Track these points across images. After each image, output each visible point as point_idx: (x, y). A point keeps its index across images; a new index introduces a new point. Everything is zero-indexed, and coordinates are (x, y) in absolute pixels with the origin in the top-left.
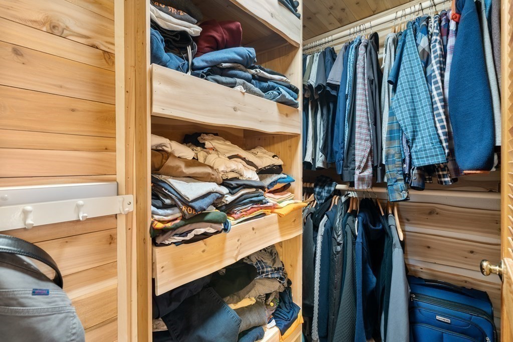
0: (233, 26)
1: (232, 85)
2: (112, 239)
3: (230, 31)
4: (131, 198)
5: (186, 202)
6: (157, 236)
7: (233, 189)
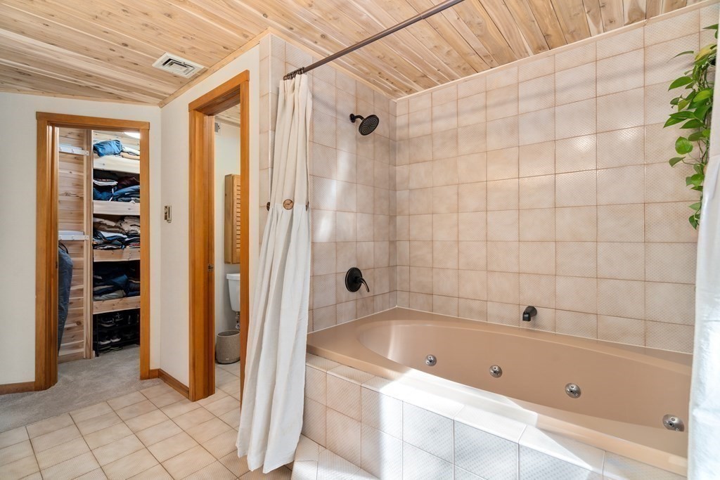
0: (131, 179)
1: (129, 201)
2: (82, 247)
3: (131, 181)
4: (88, 236)
5: (104, 237)
6: (95, 246)
7: (129, 237)
